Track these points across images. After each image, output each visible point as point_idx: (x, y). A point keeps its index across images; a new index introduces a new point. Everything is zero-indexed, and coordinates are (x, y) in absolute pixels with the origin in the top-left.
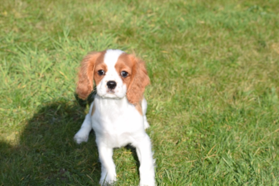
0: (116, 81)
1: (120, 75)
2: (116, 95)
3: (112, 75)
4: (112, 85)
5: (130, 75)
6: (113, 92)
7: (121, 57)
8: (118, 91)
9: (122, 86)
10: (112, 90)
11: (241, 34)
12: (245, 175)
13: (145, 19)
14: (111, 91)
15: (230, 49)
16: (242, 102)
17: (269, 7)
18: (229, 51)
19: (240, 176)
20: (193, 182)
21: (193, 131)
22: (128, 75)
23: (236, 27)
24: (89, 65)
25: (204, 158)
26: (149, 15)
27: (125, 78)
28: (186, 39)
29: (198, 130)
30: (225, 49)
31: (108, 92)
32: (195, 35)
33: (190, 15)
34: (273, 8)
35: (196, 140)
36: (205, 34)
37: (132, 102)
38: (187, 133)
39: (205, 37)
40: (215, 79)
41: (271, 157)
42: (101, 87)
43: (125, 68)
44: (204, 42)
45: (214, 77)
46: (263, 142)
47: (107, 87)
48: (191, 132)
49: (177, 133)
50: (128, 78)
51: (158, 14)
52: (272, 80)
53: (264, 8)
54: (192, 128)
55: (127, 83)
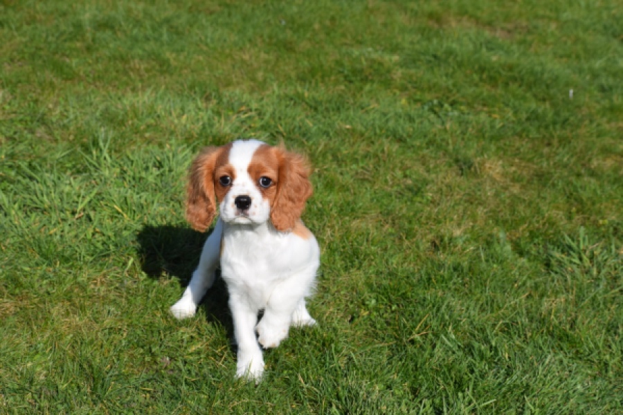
0: (251, 195)
1: (258, 184)
2: (250, 219)
3: (243, 184)
4: (243, 203)
5: (274, 184)
6: (246, 215)
7: (258, 152)
8: (254, 214)
9: (261, 204)
10: (245, 211)
11: (420, 148)
12: (484, 362)
13: (238, 124)
14: (242, 212)
15: (408, 172)
16: (452, 253)
17: (461, 104)
18: (405, 176)
19: (477, 365)
20: (399, 373)
21: (377, 300)
22: (271, 183)
23: (410, 136)
24: (206, 172)
25: (408, 338)
26: (243, 117)
27: (267, 188)
28: (324, 155)
29: (386, 298)
30: (399, 173)
31: (237, 214)
32: (339, 150)
33: (319, 116)
34: (469, 105)
35: (383, 314)
36: (355, 147)
37: (281, 229)
38: (367, 303)
39: (355, 153)
40: (393, 220)
41: (523, 337)
42: (225, 206)
43: (265, 172)
44: (356, 161)
45: (390, 218)
46: (503, 314)
47: (235, 206)
48: (373, 301)
49: (349, 303)
50: (273, 188)
51: (260, 114)
52: (497, 222)
53: (453, 104)
54: (373, 295)
55: (269, 198)
